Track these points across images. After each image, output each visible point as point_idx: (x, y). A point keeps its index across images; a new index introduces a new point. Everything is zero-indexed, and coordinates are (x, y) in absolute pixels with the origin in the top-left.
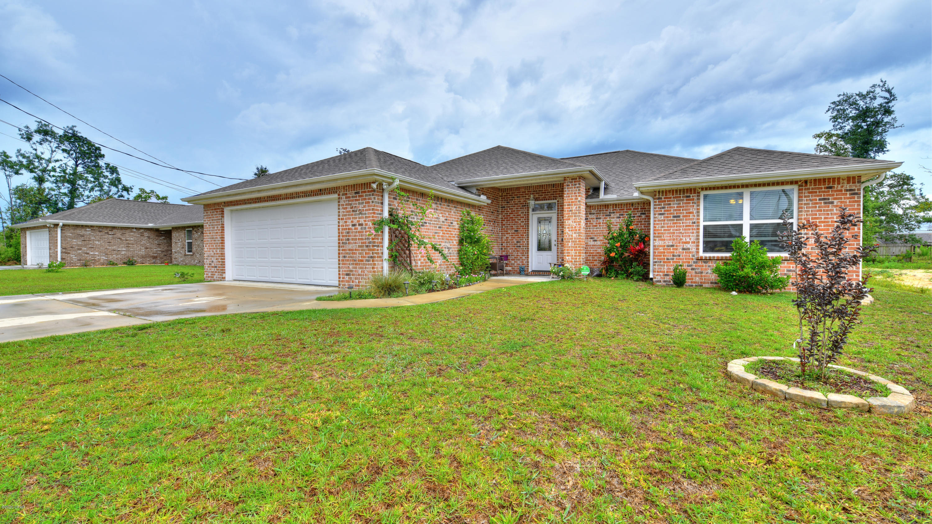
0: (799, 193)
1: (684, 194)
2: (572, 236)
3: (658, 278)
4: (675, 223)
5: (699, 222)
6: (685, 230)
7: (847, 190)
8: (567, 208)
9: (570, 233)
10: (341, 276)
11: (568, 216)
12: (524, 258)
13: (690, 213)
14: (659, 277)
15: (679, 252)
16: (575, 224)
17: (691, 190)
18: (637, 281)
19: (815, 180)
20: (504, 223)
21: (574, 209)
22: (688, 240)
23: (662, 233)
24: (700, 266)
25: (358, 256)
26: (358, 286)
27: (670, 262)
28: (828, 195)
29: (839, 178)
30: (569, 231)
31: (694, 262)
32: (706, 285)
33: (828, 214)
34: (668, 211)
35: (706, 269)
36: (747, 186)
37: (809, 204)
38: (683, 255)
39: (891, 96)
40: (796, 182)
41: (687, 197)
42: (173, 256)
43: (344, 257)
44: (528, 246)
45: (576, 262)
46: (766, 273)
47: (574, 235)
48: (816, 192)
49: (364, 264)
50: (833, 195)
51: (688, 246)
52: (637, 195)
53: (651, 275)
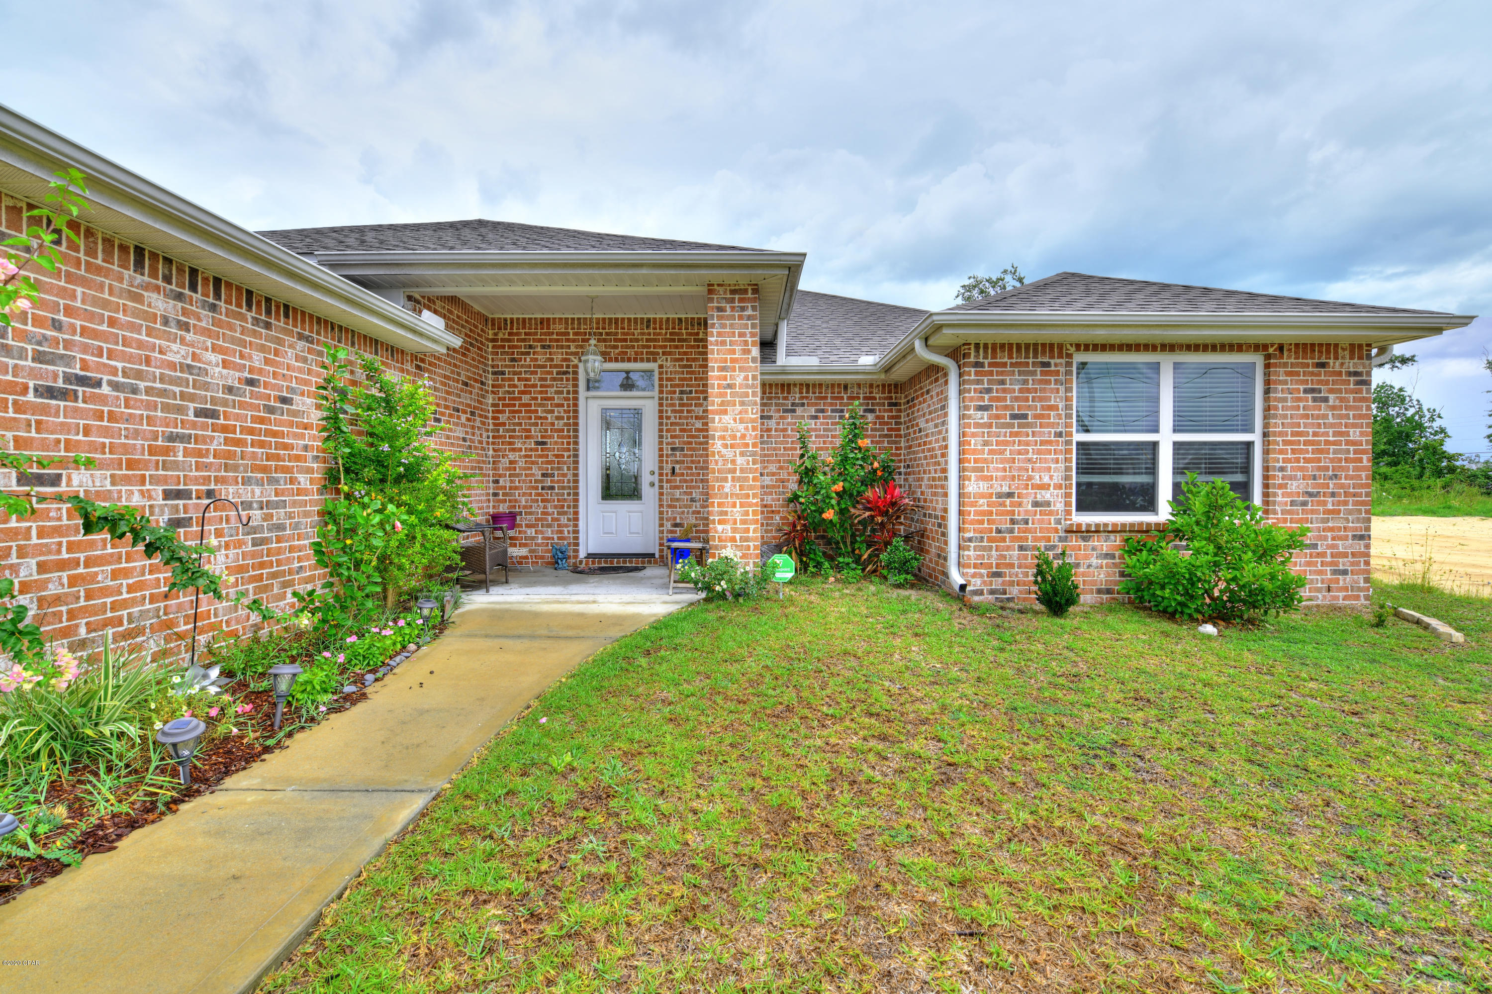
0: (1265, 373)
1: (1035, 356)
2: (733, 462)
3: (976, 584)
4: (1017, 434)
5: (1069, 434)
7: (1350, 374)
8: (719, 378)
9: (728, 453)
11: (722, 404)
12: (564, 520)
13: (1051, 408)
14: (979, 581)
15: (1027, 512)
16: (741, 427)
17: (1052, 345)
18: (899, 586)
19: (1297, 345)
20: (503, 418)
21: (739, 380)
22: (1046, 480)
23: (985, 461)
24: (1074, 550)
27: (1004, 540)
28: (1320, 382)
29: (1335, 345)
30: (725, 446)
31: (1061, 539)
33: (1319, 425)
34: (998, 399)
35: (1087, 557)
36: (1169, 347)
37: (1285, 400)
38: (1037, 521)
40: (1263, 347)
41: (1043, 364)
44: (577, 488)
45: (747, 539)
47: (740, 460)
48: (1298, 374)
50: (1327, 383)
51: (1047, 495)
52: (867, 360)
53: (957, 578)
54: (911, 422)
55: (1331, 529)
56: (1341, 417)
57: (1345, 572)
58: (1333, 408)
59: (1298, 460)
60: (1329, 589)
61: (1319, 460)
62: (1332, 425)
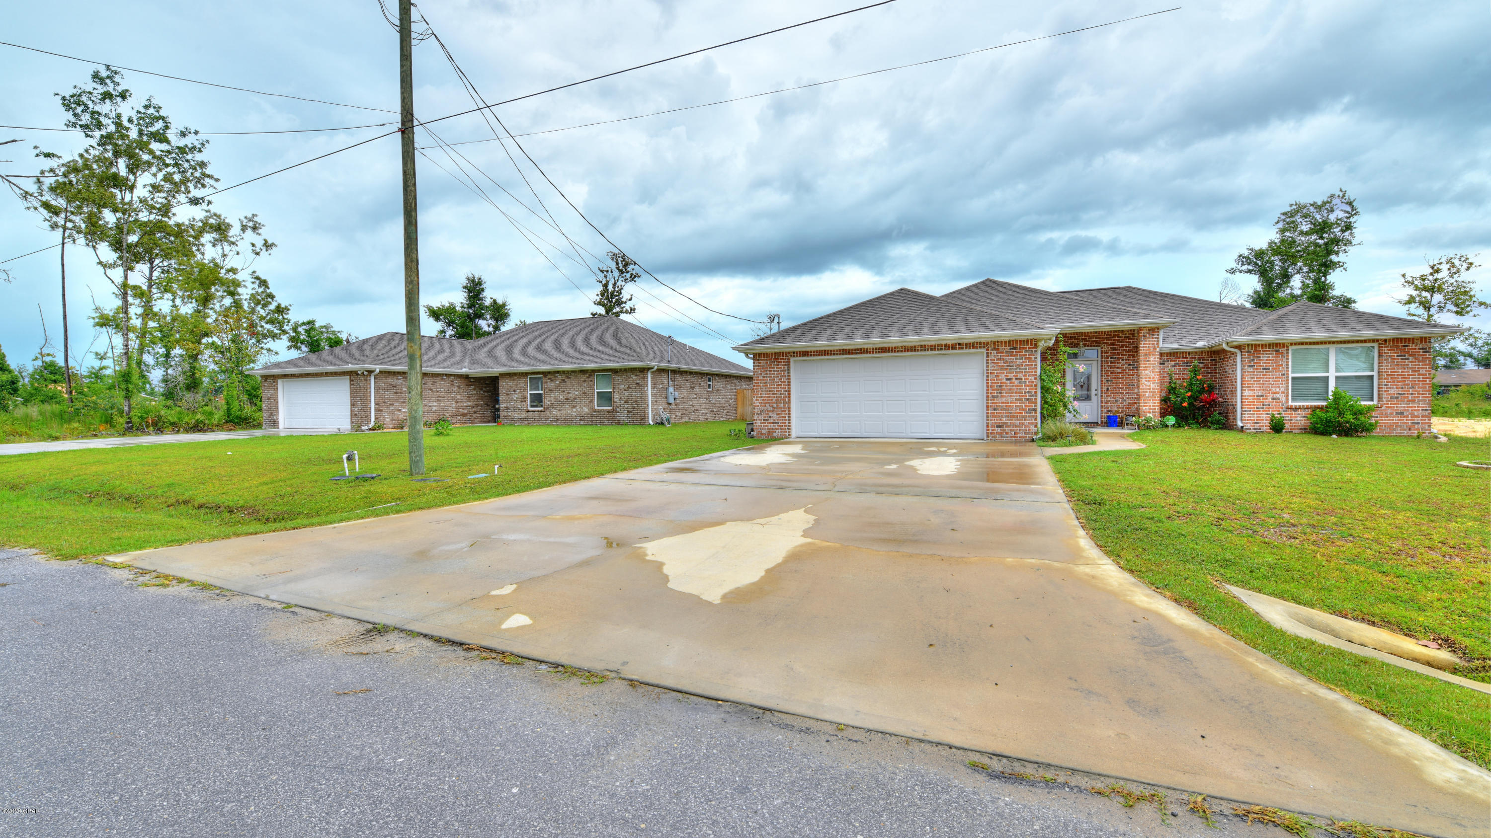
0: (1379, 350)
1: (1273, 348)
2: (1149, 386)
3: (1248, 426)
4: (1265, 375)
5: (1288, 374)
6: (1274, 381)
7: (1420, 349)
9: (1148, 383)
10: (990, 428)
11: (1145, 367)
13: (1279, 365)
14: (1249, 425)
15: (1269, 402)
17: (1280, 344)
18: (1217, 429)
19: (1393, 339)
22: (1278, 390)
24: (1289, 414)
25: (1014, 409)
27: (1259, 411)
28: (1405, 352)
29: (1413, 339)
30: (1146, 381)
31: (1286, 411)
32: (1296, 431)
33: (1405, 368)
34: (1257, 363)
35: (1295, 417)
36: (1333, 343)
37: (1388, 359)
38: (1273, 404)
39: (1353, 210)
40: (1377, 341)
41: (1276, 351)
42: (501, 413)
43: (995, 409)
45: (1155, 411)
46: (1362, 418)
47: (1152, 385)
48: (1394, 350)
49: (1022, 416)
50: (1409, 352)
51: (1278, 396)
52: (1201, 344)
53: (1240, 424)
54: (1222, 368)
55: (1411, 407)
56: (1416, 365)
57: (1418, 423)
58: (1412, 362)
59: (1394, 382)
60: (1410, 430)
61: (1405, 381)
62: (1411, 368)
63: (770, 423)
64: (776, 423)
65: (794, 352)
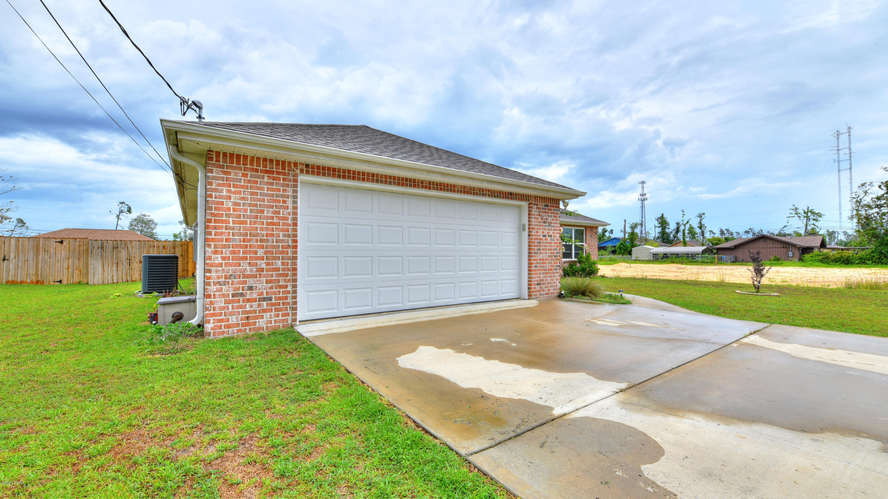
19: (589, 227)
26: (548, 294)
28: (591, 234)
29: (594, 227)
33: (592, 241)
37: (588, 237)
40: (585, 227)
48: (589, 232)
56: (594, 239)
63: (249, 300)
64: (264, 299)
65: (307, 166)
